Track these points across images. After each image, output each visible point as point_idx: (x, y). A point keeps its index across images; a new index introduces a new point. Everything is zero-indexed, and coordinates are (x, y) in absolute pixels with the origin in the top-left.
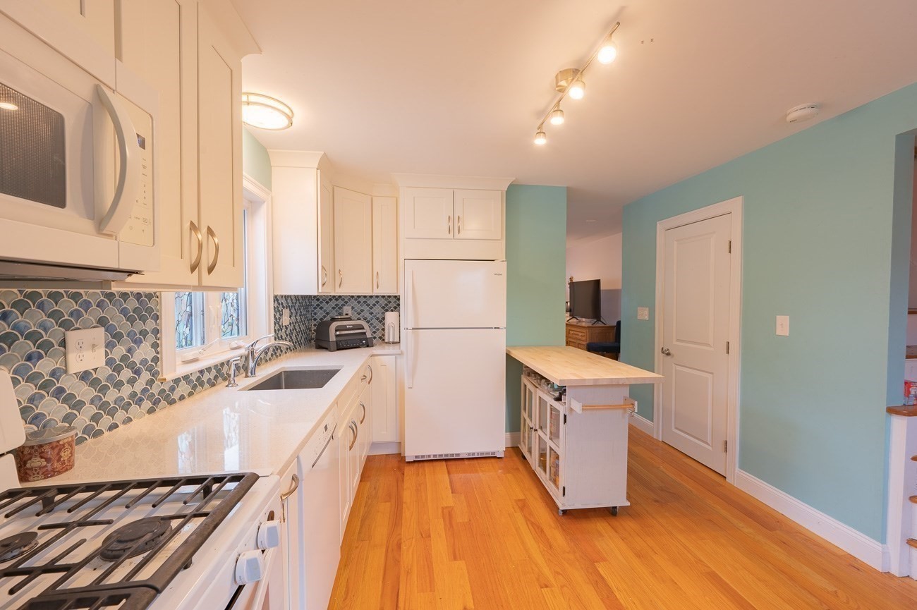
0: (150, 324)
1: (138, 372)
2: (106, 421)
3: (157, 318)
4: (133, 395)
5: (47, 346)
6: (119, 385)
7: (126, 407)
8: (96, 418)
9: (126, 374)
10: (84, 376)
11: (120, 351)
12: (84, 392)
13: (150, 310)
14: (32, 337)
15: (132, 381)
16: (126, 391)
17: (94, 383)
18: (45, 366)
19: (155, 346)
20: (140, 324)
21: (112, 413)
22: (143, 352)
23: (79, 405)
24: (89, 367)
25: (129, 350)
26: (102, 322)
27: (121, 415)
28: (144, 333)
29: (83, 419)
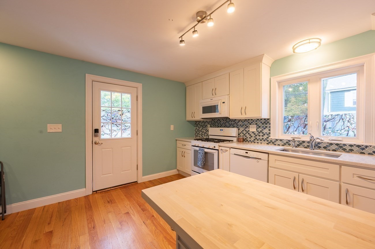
0: (268, 125)
1: (264, 134)
2: (256, 141)
3: (270, 124)
4: (263, 139)
5: (247, 127)
6: (259, 136)
7: (261, 140)
8: (255, 140)
9: (261, 134)
10: (253, 132)
11: (260, 130)
12: (252, 135)
13: (268, 122)
14: (246, 125)
15: (262, 136)
16: (261, 137)
17: (255, 134)
18: (247, 129)
19: (270, 130)
20: (265, 125)
21: (258, 140)
22: (266, 131)
23: (252, 137)
24: (254, 131)
25: (262, 130)
26: (256, 124)
27: (259, 141)
28: (266, 127)
29: (252, 139)
